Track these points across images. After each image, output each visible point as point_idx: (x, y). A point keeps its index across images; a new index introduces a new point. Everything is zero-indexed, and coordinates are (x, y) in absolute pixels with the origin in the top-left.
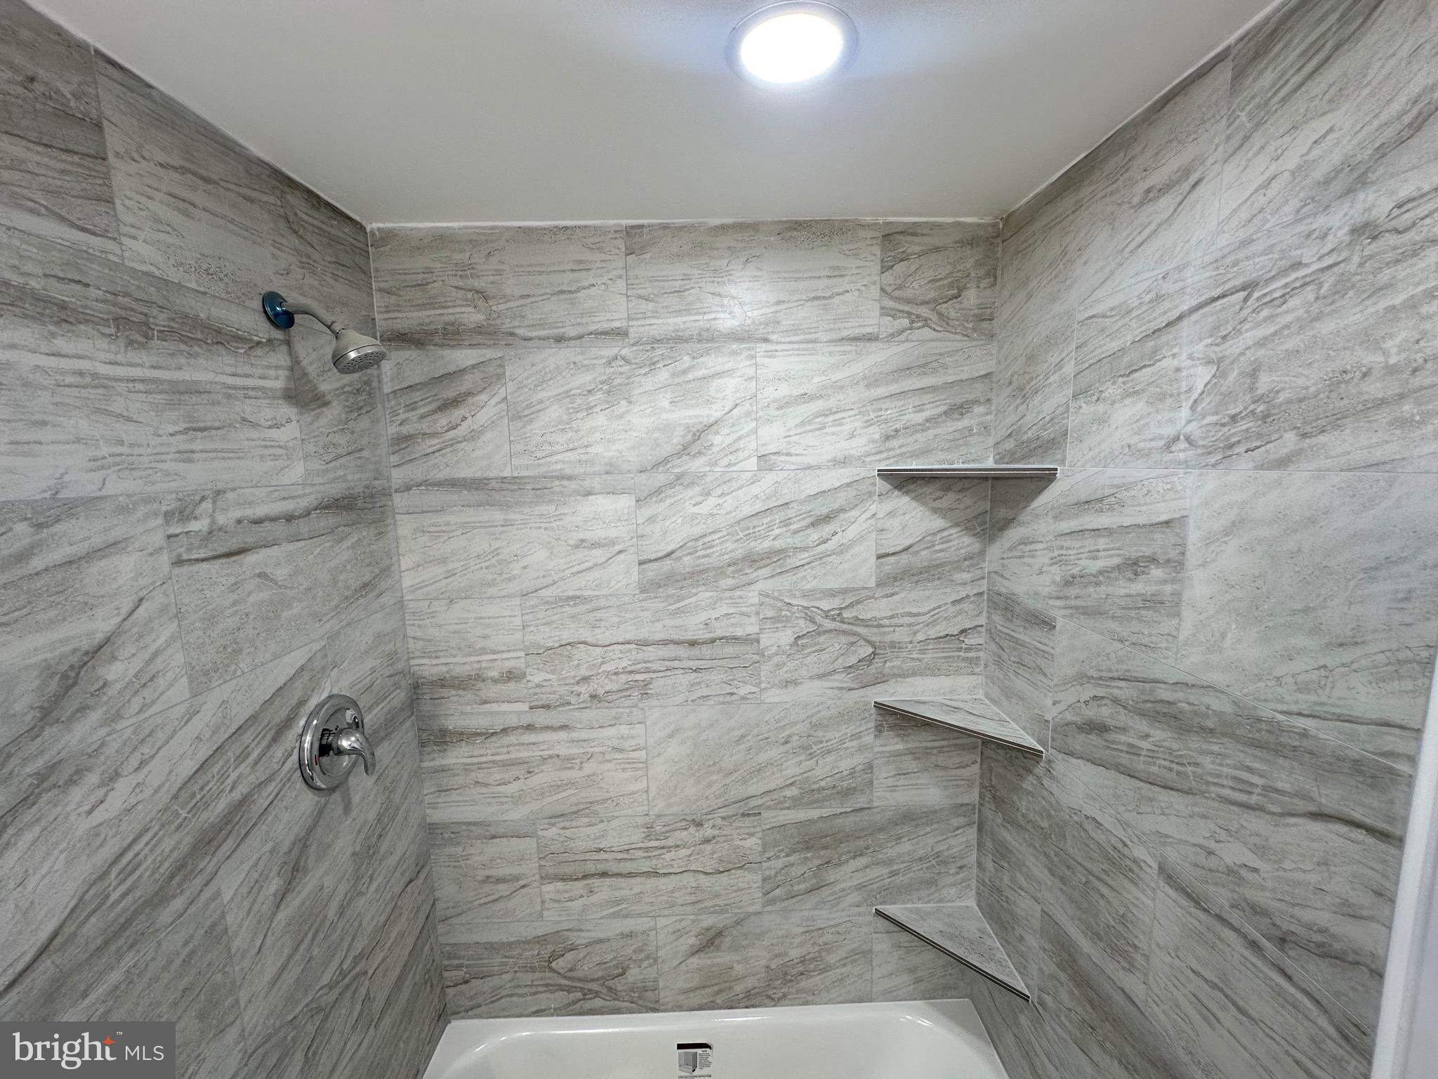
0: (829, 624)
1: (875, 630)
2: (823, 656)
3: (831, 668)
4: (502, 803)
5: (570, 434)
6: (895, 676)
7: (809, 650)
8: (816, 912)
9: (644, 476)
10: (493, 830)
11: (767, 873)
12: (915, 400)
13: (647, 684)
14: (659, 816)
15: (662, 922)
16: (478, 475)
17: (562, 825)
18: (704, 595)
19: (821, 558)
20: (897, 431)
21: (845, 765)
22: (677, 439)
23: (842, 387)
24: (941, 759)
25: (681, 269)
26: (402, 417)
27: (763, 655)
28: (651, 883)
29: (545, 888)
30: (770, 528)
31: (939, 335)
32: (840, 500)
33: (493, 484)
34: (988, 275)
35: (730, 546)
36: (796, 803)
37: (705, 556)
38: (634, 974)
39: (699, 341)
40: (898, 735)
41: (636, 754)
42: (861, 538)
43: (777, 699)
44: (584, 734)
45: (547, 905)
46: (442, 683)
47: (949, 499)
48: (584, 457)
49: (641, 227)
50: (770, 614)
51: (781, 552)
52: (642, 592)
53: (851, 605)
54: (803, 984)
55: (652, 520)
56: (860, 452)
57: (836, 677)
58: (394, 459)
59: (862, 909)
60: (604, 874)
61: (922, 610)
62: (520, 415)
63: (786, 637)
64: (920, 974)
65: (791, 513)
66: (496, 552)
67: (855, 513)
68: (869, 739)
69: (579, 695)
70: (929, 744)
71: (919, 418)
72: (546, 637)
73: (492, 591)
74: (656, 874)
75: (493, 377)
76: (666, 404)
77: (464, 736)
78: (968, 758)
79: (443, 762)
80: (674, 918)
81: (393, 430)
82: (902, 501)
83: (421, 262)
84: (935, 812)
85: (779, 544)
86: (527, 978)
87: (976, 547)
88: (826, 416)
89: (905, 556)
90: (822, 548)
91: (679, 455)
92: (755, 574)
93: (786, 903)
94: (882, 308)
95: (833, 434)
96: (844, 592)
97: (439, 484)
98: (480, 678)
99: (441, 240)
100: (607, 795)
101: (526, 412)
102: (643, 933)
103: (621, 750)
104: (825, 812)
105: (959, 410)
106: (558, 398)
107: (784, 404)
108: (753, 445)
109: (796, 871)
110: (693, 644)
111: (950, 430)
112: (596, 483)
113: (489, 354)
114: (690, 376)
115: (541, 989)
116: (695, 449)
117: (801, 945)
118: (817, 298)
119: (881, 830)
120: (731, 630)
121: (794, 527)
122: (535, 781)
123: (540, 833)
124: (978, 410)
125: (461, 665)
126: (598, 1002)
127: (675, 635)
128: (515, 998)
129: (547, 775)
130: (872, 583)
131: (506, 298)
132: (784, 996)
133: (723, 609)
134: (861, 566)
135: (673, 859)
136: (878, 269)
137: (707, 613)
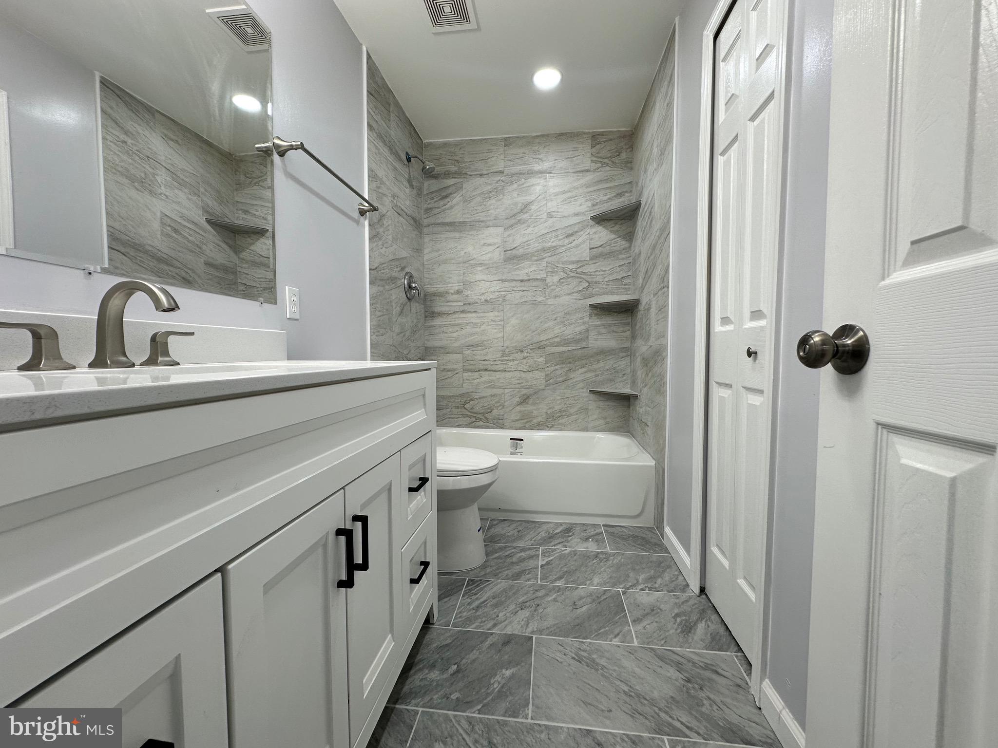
0: (572, 274)
1: (589, 277)
2: (570, 286)
3: (573, 291)
4: (451, 340)
5: (483, 206)
6: (597, 294)
7: (564, 284)
8: (565, 391)
9: (507, 220)
10: (448, 350)
11: (547, 372)
12: (603, 192)
13: (505, 296)
14: (507, 347)
15: (506, 391)
16: (452, 221)
17: (472, 349)
18: (527, 263)
19: (569, 250)
20: (597, 203)
21: (578, 329)
22: (519, 207)
23: (577, 188)
24: (615, 328)
25: (522, 150)
26: (429, 202)
27: (547, 285)
28: (504, 374)
29: (466, 374)
30: (551, 238)
31: (612, 169)
32: (576, 228)
33: (457, 224)
34: (629, 148)
35: (536, 245)
36: (558, 344)
37: (527, 249)
38: (495, 412)
39: (528, 174)
40: (598, 318)
41: (500, 322)
42: (584, 242)
43: (552, 303)
44: (482, 315)
45: (464, 382)
46: (434, 294)
47: (617, 227)
48: (487, 214)
49: (510, 137)
50: (550, 270)
51: (555, 248)
52: (505, 262)
53: (580, 267)
54: (560, 421)
55: (509, 236)
56: (584, 210)
57: (575, 294)
58: (425, 216)
59: (584, 390)
60: (486, 370)
61: (607, 269)
62: (467, 200)
63: (556, 279)
64: (608, 420)
65: (558, 233)
66: (456, 247)
67: (582, 233)
68: (587, 319)
69: (481, 300)
70: (611, 322)
71: (605, 198)
72: (470, 278)
73: (453, 261)
74: (505, 371)
75: (459, 188)
76: (516, 195)
77: (440, 314)
78: (626, 328)
79: (433, 324)
80: (511, 390)
81: (426, 206)
82: (600, 228)
83: (440, 151)
84: (613, 350)
85: (554, 244)
86: (455, 411)
87: (627, 245)
88: (571, 198)
89: (600, 248)
90: (570, 245)
91: (519, 213)
92: (545, 255)
93: (554, 386)
94: (591, 160)
95: (574, 204)
96: (578, 262)
97: (439, 224)
98: (447, 293)
99: (446, 145)
100: (489, 338)
101: (469, 199)
102: (499, 395)
103: (495, 321)
104: (570, 348)
105: (620, 195)
106: (480, 195)
107: (557, 194)
108: (545, 209)
109: (559, 372)
110: (522, 281)
112: (490, 223)
113: (458, 180)
114: (525, 186)
115: (460, 416)
116: (525, 211)
117: (560, 404)
118: (568, 158)
119: (592, 356)
120: (536, 276)
121: (560, 238)
122: (464, 332)
123: (464, 352)
124: (627, 195)
125: (441, 288)
126: (481, 423)
127: (516, 278)
128: (451, 419)
129: (468, 330)
130: (588, 259)
131: (465, 162)
132: (553, 426)
133: (533, 268)
134: (584, 253)
135: (512, 365)
136: (589, 148)
137: (527, 270)
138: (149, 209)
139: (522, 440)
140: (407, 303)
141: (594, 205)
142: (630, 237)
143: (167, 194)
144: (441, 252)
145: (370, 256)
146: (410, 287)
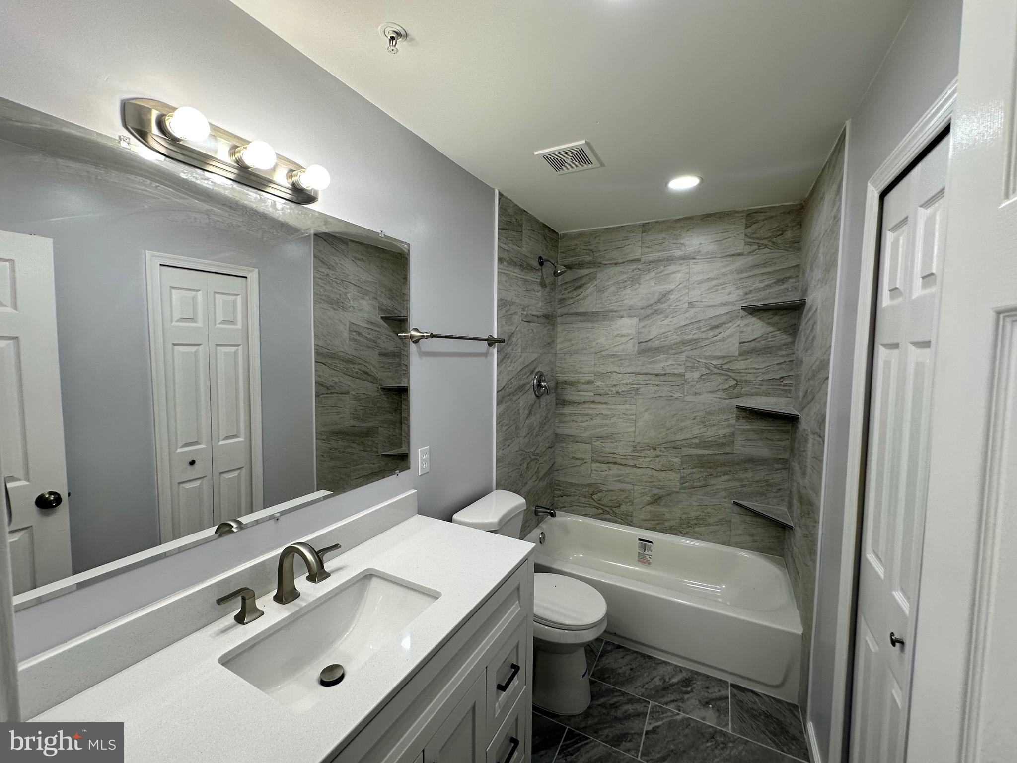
0: (716, 370)
1: (738, 374)
2: (713, 384)
3: (716, 389)
4: (581, 429)
5: (617, 296)
6: (746, 395)
7: (707, 381)
8: (704, 497)
9: (642, 311)
10: (577, 439)
11: (683, 475)
12: (760, 278)
13: (638, 389)
14: (639, 443)
15: (636, 488)
16: (585, 311)
17: (601, 441)
18: (663, 356)
19: (713, 343)
20: (751, 291)
21: (721, 432)
22: (656, 297)
23: (726, 275)
24: (769, 435)
25: (663, 235)
26: (563, 292)
27: (686, 381)
28: (634, 470)
29: (594, 465)
30: (691, 330)
31: (772, 251)
32: (724, 319)
33: (589, 314)
34: (797, 224)
35: (675, 337)
36: (697, 446)
37: (664, 341)
38: (623, 508)
39: (667, 261)
40: (747, 422)
41: (632, 416)
42: (732, 335)
43: (691, 400)
44: (613, 407)
45: (593, 472)
46: (565, 383)
47: (776, 319)
48: (621, 304)
49: (649, 223)
50: (690, 364)
51: (696, 341)
52: (639, 354)
53: (727, 363)
54: (696, 529)
55: (644, 327)
56: (733, 300)
57: (718, 393)
58: (559, 306)
59: (727, 501)
60: (615, 463)
61: (761, 367)
62: (600, 290)
63: (696, 375)
64: (755, 538)
65: (701, 324)
66: (588, 338)
67: (730, 325)
68: (733, 422)
69: (612, 391)
70: (764, 428)
71: (762, 285)
72: (602, 369)
73: (585, 351)
74: (635, 467)
75: (592, 277)
76: (653, 284)
77: (571, 403)
78: (785, 436)
79: (563, 412)
80: (642, 487)
81: (560, 297)
82: (753, 320)
83: (575, 242)
84: (766, 460)
85: (696, 337)
86: (583, 500)
87: (789, 340)
88: (719, 286)
89: (753, 343)
90: (714, 338)
91: (656, 303)
92: (684, 349)
93: (691, 490)
94: (745, 242)
95: (721, 293)
96: (724, 357)
97: (572, 314)
98: (578, 382)
99: (581, 235)
100: (619, 432)
101: (603, 289)
102: (629, 491)
103: (626, 415)
104: (710, 452)
105: (782, 281)
106: (614, 284)
107: (700, 282)
108: (687, 298)
109: (696, 476)
110: (657, 375)
111: (777, 289)
112: (625, 314)
113: (592, 270)
114: (663, 274)
115: (587, 506)
116: (663, 300)
117: (696, 511)
118: (717, 241)
119: (737, 464)
120: (673, 370)
121: (703, 330)
122: (594, 422)
123: (593, 443)
124: (792, 280)
125: (572, 377)
126: (608, 516)
127: (650, 371)
128: (578, 507)
129: (598, 421)
130: (737, 354)
131: (599, 251)
132: (687, 533)
133: (671, 362)
134: (732, 346)
135: (643, 462)
136: (744, 228)
137: (663, 363)
138: (342, 323)
139: (651, 542)
140: (535, 402)
141: (746, 294)
142: (793, 330)
143: (355, 306)
144: (572, 342)
145: (497, 380)
146: (539, 386)
